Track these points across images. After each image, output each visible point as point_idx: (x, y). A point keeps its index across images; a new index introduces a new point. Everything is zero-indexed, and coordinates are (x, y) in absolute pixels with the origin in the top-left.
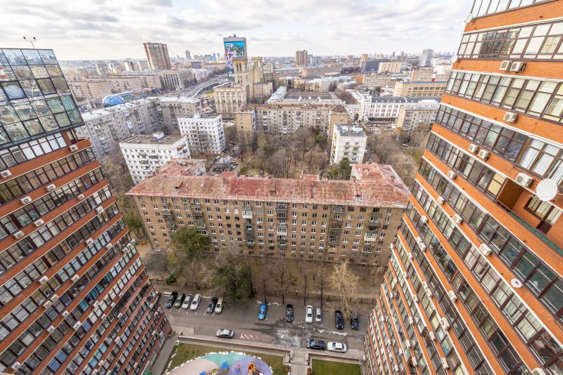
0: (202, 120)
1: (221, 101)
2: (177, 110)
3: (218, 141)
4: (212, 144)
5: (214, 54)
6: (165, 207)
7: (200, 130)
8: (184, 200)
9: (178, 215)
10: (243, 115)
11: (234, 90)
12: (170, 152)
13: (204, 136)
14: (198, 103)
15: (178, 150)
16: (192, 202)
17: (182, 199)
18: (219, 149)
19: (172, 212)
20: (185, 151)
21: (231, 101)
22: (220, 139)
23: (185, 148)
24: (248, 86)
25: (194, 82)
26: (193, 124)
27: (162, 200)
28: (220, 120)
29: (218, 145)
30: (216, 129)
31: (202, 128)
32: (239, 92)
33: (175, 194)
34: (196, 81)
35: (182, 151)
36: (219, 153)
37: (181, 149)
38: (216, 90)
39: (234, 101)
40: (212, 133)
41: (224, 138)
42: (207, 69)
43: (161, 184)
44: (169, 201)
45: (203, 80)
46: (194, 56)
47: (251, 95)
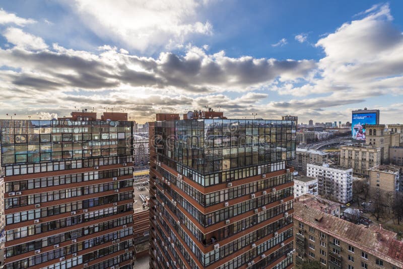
0: (331, 169)
1: (347, 157)
2: (305, 158)
3: (345, 191)
4: (337, 192)
5: (335, 122)
6: (300, 232)
7: (326, 176)
8: (323, 235)
9: (311, 245)
10: (381, 174)
11: (366, 150)
12: (302, 187)
13: (329, 183)
14: (326, 156)
15: (310, 188)
16: (332, 241)
17: (320, 232)
18: (344, 198)
19: (305, 239)
20: (314, 191)
21: (360, 159)
22: (348, 189)
23: (315, 188)
24: (382, 149)
25: (316, 140)
26: (320, 170)
27: (300, 224)
28: (350, 173)
29: (344, 194)
30: (345, 180)
31: (329, 175)
32: (373, 153)
33: (314, 225)
34: (317, 139)
35: (312, 189)
36: (344, 202)
37: (311, 188)
38: (344, 148)
39: (364, 160)
40: (339, 182)
41: (351, 190)
42: (329, 132)
43: (301, 211)
44: (305, 228)
45: (323, 140)
46: (316, 123)
47: (385, 157)
